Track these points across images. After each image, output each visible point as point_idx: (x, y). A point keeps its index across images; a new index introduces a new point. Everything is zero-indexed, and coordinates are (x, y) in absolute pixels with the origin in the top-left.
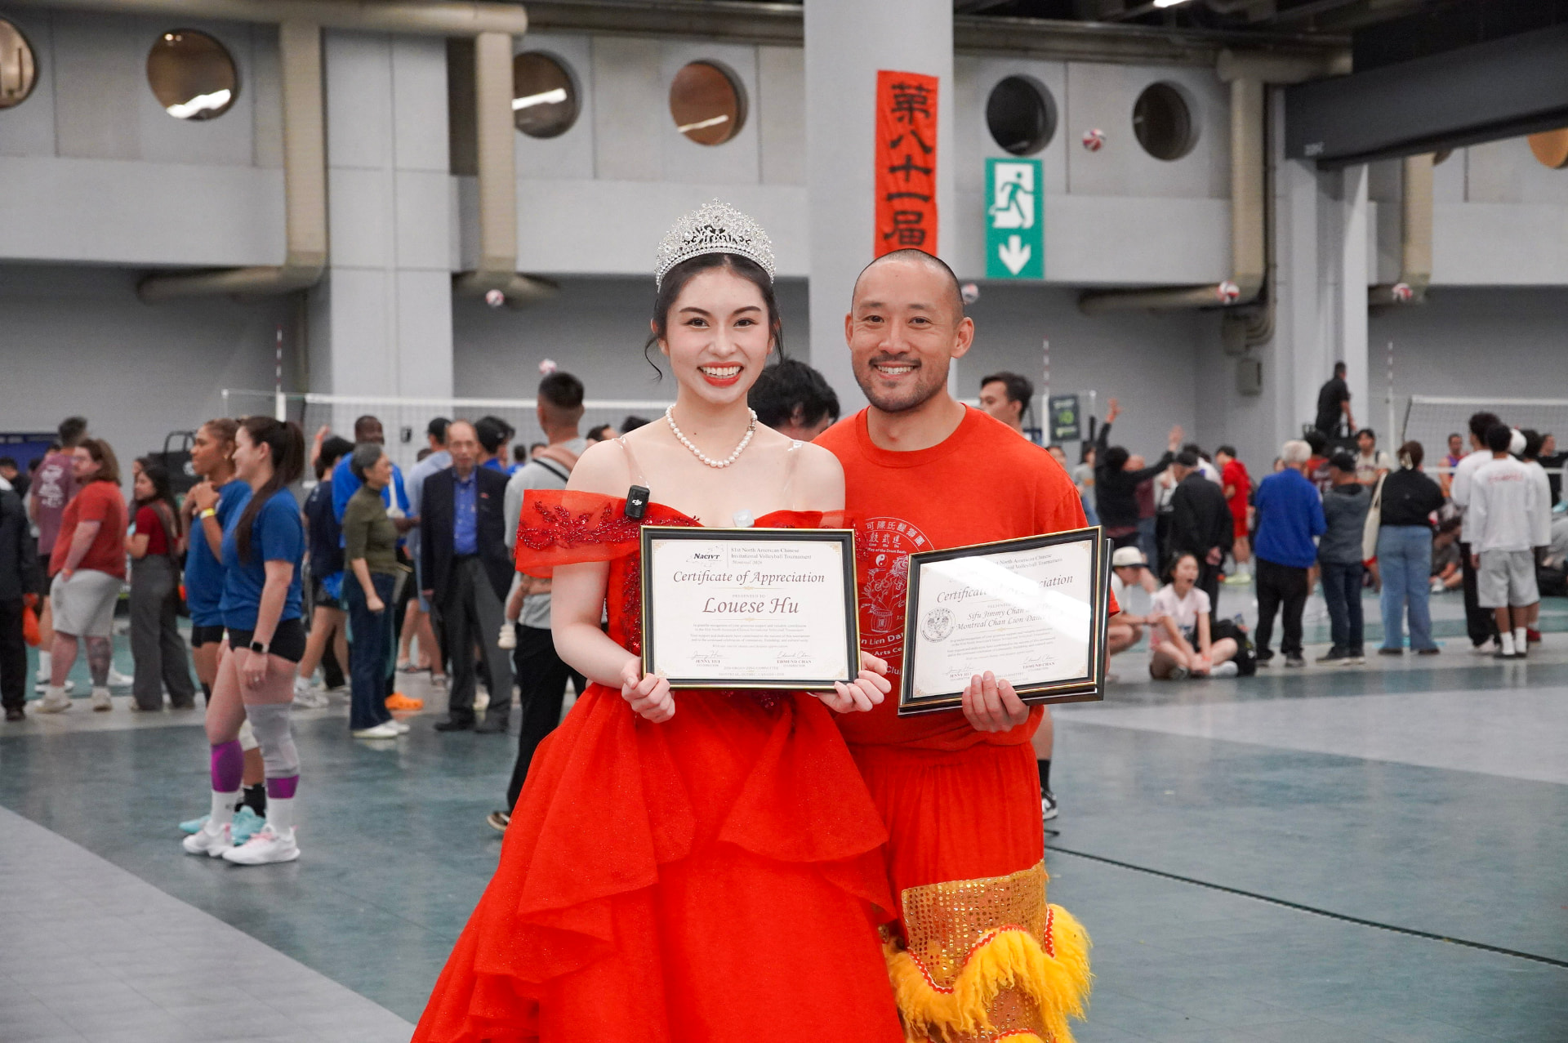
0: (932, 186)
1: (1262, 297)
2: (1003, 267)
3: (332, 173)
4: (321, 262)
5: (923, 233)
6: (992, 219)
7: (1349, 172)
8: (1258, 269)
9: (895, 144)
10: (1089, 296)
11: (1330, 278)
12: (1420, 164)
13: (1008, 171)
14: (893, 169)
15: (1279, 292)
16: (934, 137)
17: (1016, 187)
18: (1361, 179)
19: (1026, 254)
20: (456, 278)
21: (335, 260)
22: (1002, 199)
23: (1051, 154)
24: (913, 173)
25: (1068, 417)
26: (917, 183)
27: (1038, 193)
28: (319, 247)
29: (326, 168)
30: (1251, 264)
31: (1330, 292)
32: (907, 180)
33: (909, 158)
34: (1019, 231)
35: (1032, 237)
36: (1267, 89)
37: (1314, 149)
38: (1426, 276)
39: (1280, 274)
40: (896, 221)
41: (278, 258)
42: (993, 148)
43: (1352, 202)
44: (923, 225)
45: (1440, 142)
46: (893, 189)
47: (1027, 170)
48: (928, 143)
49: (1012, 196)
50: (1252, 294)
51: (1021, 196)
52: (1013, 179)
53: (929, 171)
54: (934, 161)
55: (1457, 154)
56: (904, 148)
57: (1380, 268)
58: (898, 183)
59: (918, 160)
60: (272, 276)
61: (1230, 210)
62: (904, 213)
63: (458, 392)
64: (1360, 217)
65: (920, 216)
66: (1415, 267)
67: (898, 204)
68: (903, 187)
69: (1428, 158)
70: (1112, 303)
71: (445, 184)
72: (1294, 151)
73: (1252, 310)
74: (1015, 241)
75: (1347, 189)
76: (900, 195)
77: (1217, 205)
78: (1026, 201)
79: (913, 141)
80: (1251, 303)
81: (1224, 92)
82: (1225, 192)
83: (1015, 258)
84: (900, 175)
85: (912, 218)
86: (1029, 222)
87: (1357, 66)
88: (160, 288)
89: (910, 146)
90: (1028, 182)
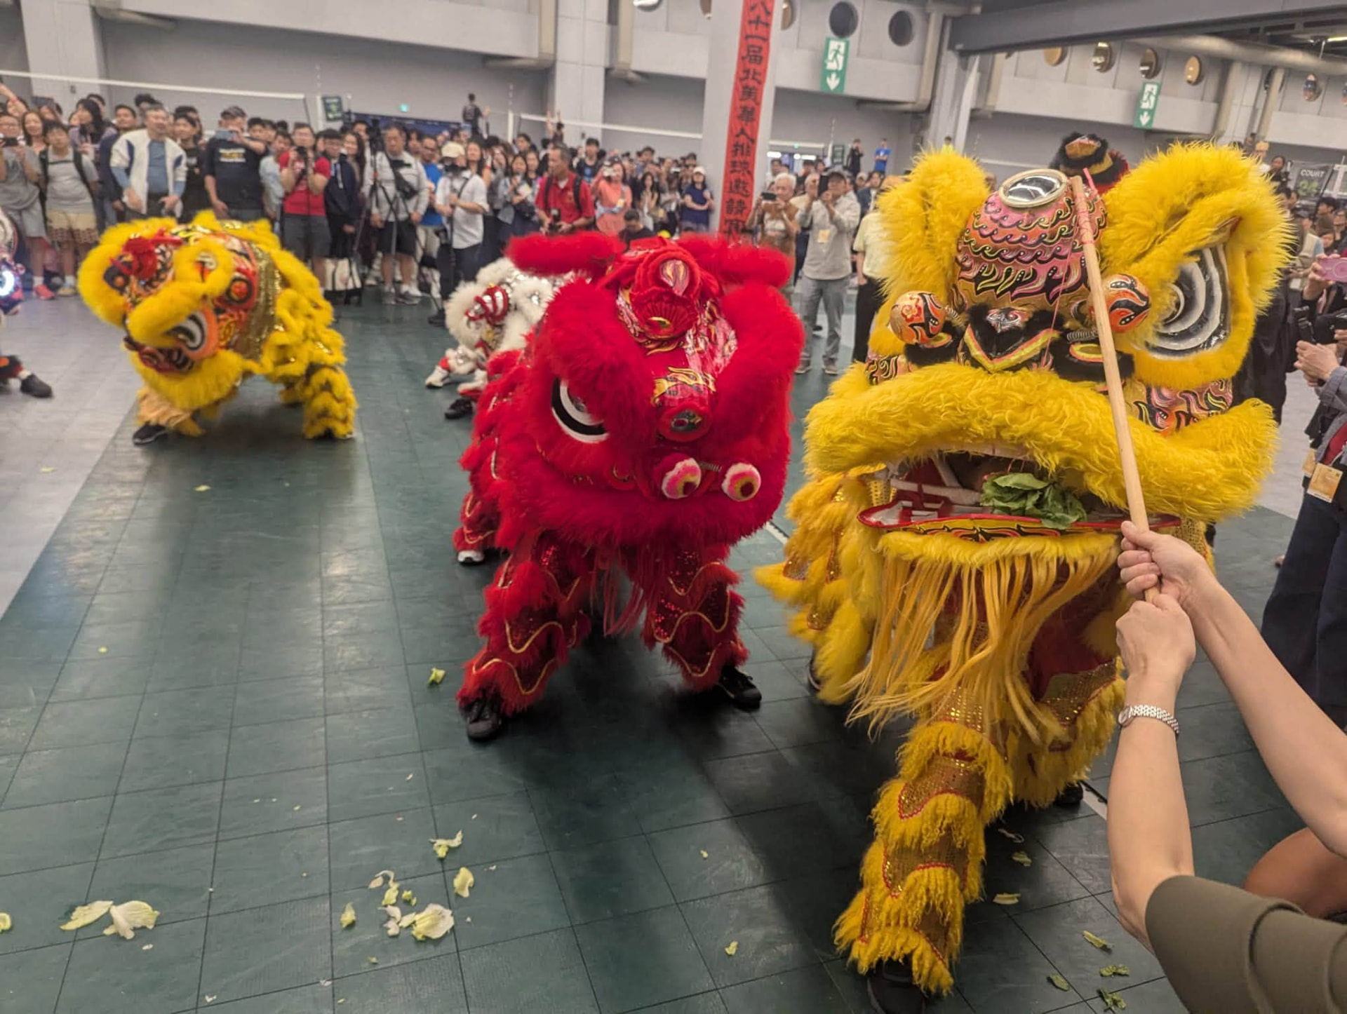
0: (768, 33)
1: (929, 109)
2: (827, 86)
3: (560, 19)
4: (551, 58)
5: (761, 58)
6: (825, 65)
7: (972, 58)
8: (929, 97)
9: (753, 8)
10: (861, 102)
11: (956, 104)
12: (1000, 57)
13: (834, 44)
14: (750, 22)
15: (935, 108)
16: (772, 7)
17: (837, 52)
18: (976, 61)
19: (837, 82)
20: (607, 71)
21: (560, 56)
22: (831, 56)
23: (853, 38)
24: (760, 25)
25: (839, 154)
26: (761, 31)
27: (846, 55)
28: (551, 50)
29: (557, 16)
30: (926, 95)
31: (956, 110)
32: (756, 28)
33: (758, 17)
34: (836, 71)
35: (841, 74)
36: (945, 18)
37: (959, 47)
38: (994, 107)
39: (937, 100)
40: (749, 51)
41: (535, 54)
42: (830, 33)
43: (971, 70)
44: (762, 54)
45: (1010, 48)
46: (749, 33)
47: (843, 45)
48: (769, 10)
49: (835, 56)
50: (924, 108)
51: (839, 56)
52: (836, 48)
53: (768, 25)
54: (771, 19)
55: (1016, 55)
56: (757, 11)
57: (977, 102)
58: (752, 30)
59: (763, 18)
60: (532, 63)
61: (922, 70)
62: (753, 46)
63: (605, 121)
64: (973, 79)
65: (760, 48)
66: (990, 102)
67: (750, 41)
68: (754, 32)
69: (1003, 55)
70: (869, 106)
71: (605, 28)
72: (951, 47)
73: (923, 115)
74: (834, 76)
75: (969, 67)
76: (752, 36)
77: (916, 68)
78: (840, 58)
79: (762, 9)
80: (923, 112)
81: (927, 17)
82: (921, 62)
83: (833, 83)
84: (754, 26)
85: (757, 49)
86: (840, 68)
87: (983, 11)
88: (491, 63)
89: (759, 10)
90: (842, 50)
